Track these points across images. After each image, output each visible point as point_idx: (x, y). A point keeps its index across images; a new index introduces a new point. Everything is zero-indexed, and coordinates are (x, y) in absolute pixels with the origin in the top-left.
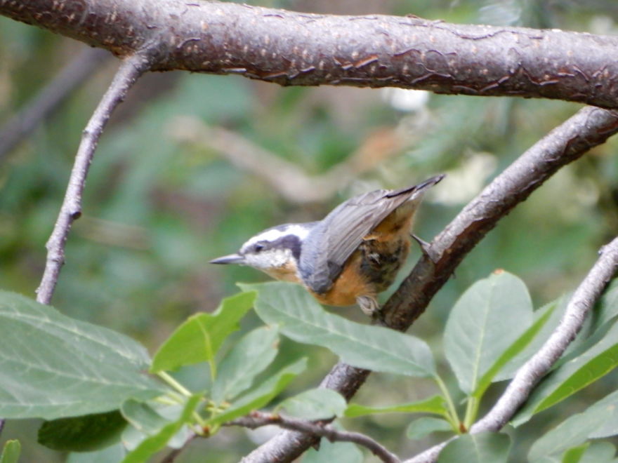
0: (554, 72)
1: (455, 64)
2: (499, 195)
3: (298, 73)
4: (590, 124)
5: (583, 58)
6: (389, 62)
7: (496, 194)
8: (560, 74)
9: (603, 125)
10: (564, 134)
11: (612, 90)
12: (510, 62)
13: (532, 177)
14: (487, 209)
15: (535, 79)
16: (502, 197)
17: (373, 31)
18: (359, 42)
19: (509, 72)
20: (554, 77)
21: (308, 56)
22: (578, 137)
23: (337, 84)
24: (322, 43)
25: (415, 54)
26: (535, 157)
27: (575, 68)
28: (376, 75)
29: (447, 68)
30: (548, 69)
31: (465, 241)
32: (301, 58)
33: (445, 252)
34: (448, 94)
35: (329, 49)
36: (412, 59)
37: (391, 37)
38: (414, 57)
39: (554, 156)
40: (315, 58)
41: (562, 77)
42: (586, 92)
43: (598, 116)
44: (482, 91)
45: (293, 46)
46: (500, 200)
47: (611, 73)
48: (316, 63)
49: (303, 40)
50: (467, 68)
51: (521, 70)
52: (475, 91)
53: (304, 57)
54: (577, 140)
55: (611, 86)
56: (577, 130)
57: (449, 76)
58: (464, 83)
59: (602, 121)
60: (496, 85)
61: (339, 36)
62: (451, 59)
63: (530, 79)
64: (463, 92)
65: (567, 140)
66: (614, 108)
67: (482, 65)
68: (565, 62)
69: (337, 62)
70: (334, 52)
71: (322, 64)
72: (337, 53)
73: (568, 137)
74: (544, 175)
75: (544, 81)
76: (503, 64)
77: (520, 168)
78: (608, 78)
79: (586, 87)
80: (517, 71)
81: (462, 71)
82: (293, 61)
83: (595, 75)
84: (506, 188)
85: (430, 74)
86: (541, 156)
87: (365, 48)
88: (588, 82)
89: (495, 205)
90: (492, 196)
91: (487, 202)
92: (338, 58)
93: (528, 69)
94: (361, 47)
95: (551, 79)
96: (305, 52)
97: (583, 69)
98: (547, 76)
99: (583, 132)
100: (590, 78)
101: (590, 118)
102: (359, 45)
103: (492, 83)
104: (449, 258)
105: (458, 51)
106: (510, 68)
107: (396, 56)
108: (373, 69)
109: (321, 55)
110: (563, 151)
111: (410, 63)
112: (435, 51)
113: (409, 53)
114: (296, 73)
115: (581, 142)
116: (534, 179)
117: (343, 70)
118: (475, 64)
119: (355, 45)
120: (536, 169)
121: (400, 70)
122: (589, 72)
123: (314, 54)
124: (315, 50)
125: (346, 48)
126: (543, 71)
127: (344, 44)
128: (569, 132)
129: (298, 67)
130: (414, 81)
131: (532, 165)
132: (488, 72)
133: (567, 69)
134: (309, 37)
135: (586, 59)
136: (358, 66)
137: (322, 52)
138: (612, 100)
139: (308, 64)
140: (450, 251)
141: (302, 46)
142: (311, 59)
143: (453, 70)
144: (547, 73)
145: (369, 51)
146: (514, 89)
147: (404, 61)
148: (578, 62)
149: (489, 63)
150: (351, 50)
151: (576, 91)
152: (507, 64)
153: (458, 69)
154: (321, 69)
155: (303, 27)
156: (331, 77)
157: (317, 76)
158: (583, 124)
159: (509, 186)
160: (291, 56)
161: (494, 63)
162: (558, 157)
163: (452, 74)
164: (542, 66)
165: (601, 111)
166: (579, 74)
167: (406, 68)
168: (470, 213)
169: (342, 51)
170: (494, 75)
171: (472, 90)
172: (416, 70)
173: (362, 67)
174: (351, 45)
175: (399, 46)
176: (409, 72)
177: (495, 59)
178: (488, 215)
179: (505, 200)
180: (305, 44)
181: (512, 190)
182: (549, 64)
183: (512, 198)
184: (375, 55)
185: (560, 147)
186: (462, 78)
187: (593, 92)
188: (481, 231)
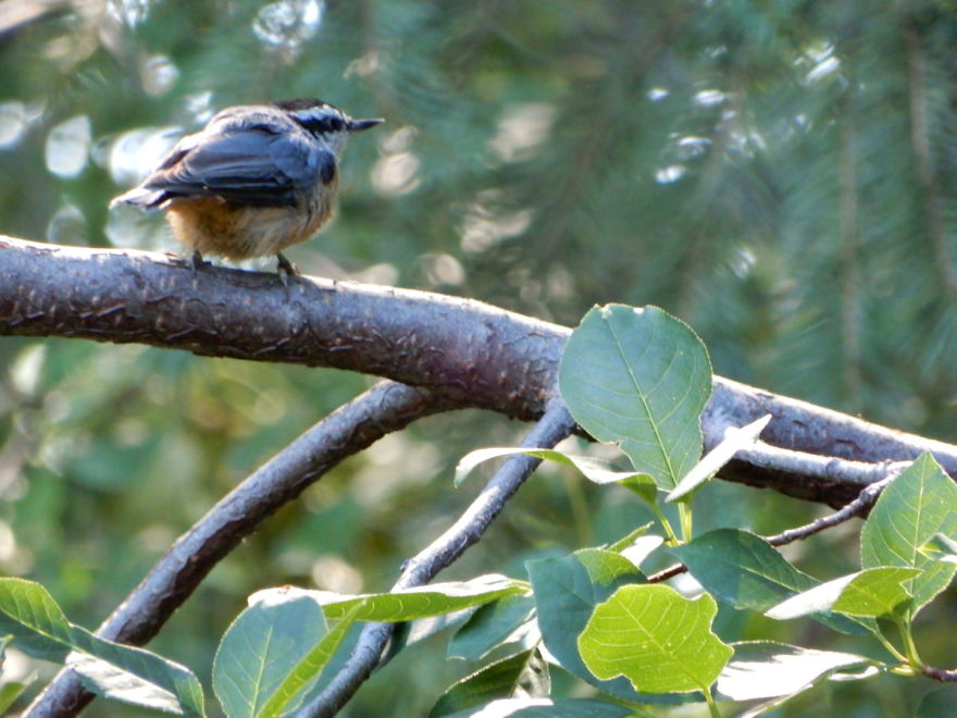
0: (349, 336)
1: (224, 319)
2: (263, 489)
3: (22, 319)
4: (386, 404)
5: (385, 319)
6: (139, 310)
7: (259, 488)
8: (356, 338)
9: (403, 406)
10: (352, 415)
11: (420, 362)
12: (293, 319)
13: (308, 467)
14: (246, 507)
15: (323, 342)
16: (268, 493)
17: (121, 270)
18: (102, 284)
19: (291, 332)
20: (347, 341)
21: (36, 297)
22: (370, 419)
23: (71, 336)
24: (56, 283)
25: (173, 302)
26: (313, 443)
27: (374, 332)
28: (122, 327)
29: (212, 323)
30: (341, 331)
31: (215, 546)
32: (27, 300)
33: (189, 560)
34: (212, 356)
35: (64, 291)
36: (169, 309)
37: (143, 280)
38: (172, 307)
39: (338, 442)
40: (45, 301)
41: (357, 342)
42: (386, 362)
43: (397, 395)
44: (254, 354)
45: (18, 284)
46: (265, 497)
47: (418, 340)
48: (46, 308)
49: (31, 277)
50: (239, 324)
51: (307, 331)
52: (246, 354)
53: (31, 299)
54: (369, 423)
55: (419, 356)
56: (370, 411)
57: (214, 332)
58: (233, 343)
59: (402, 401)
60: (273, 348)
61: (78, 274)
62: (218, 311)
63: (316, 343)
64: (231, 355)
65: (355, 423)
66: (421, 384)
67: (257, 321)
68: (361, 323)
69: (72, 308)
70: (69, 294)
71: (53, 309)
72: (72, 296)
73: (357, 420)
74: (323, 467)
75: (334, 345)
76: (284, 321)
77: (293, 456)
78: (415, 346)
79: (388, 356)
80: (301, 331)
81: (231, 327)
82: (17, 304)
83: (399, 342)
84: (273, 481)
85: (190, 330)
86: (320, 442)
87: (109, 292)
88: (389, 350)
89: (258, 501)
90: (255, 490)
91: (247, 498)
92: (75, 303)
93: (315, 329)
94: (105, 290)
95: (342, 344)
96: (33, 293)
97: (385, 333)
98: (338, 340)
99: (378, 413)
100: (392, 345)
101: (387, 397)
102: (103, 287)
103: (268, 345)
104: (193, 567)
105: (226, 300)
106: (292, 326)
107: (149, 303)
108: (118, 319)
109: (53, 298)
110: (349, 437)
111: (167, 314)
112: (199, 300)
113: (165, 300)
114: (20, 319)
115: (374, 427)
116: (309, 471)
117: (79, 319)
118: (249, 319)
119: (97, 287)
120: (314, 459)
121: (152, 323)
122: (391, 338)
123: (44, 297)
124: (46, 291)
125: (85, 291)
126: (334, 333)
127: (83, 284)
128: (358, 414)
129: (22, 311)
130: (170, 337)
131: (308, 453)
132: (264, 331)
133: (364, 333)
134: (39, 274)
135: (390, 321)
136: (100, 314)
137: (56, 294)
138: (418, 374)
139: (35, 309)
140: (195, 559)
141: (30, 285)
142: (40, 301)
143: (221, 326)
144: (339, 335)
145: (114, 295)
146: (295, 353)
147: (159, 311)
148: (378, 323)
149: (265, 319)
150: (92, 293)
151: (374, 361)
152: (289, 321)
153: (225, 323)
154: (52, 315)
155: (32, 261)
156: (63, 327)
157: (47, 325)
158: (377, 404)
159: (277, 479)
160: (15, 297)
161: (273, 319)
162: (343, 446)
163: (218, 330)
164: (333, 326)
165: (402, 388)
166: (379, 340)
167: (159, 320)
168: (225, 510)
169: (80, 294)
170: (272, 334)
171: (242, 352)
172: (173, 324)
173: (104, 316)
174: (92, 287)
175: (153, 291)
176: (163, 325)
177: (274, 315)
178: (247, 514)
179: (271, 496)
180: (33, 283)
181: (280, 484)
182: (342, 324)
183: (281, 494)
184: (122, 301)
185: (346, 432)
186: (231, 336)
187: (396, 363)
188: (237, 535)
